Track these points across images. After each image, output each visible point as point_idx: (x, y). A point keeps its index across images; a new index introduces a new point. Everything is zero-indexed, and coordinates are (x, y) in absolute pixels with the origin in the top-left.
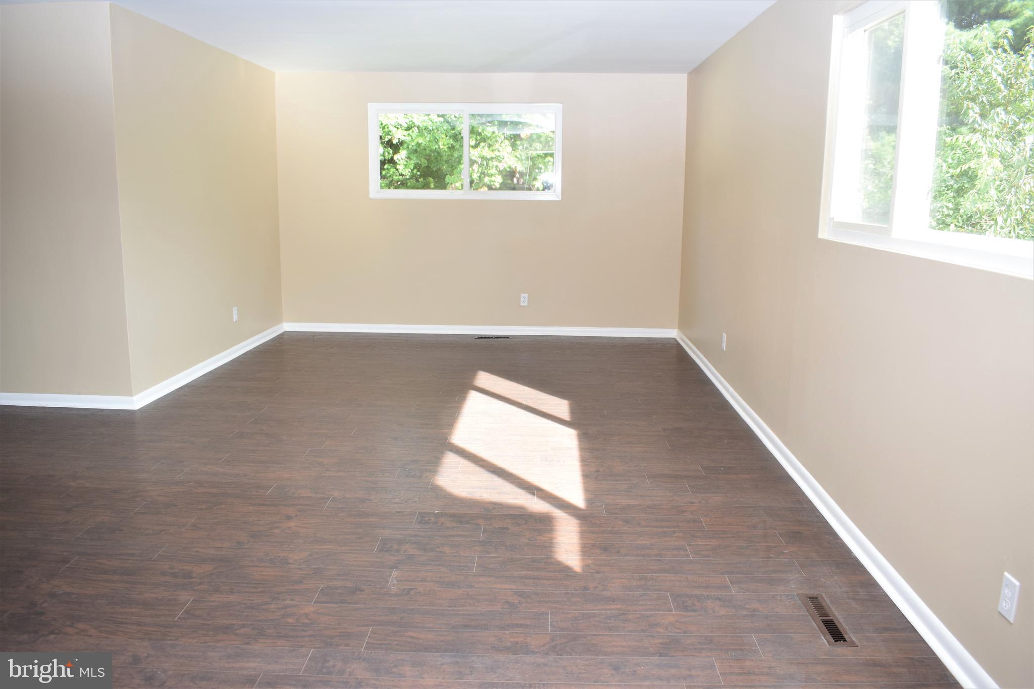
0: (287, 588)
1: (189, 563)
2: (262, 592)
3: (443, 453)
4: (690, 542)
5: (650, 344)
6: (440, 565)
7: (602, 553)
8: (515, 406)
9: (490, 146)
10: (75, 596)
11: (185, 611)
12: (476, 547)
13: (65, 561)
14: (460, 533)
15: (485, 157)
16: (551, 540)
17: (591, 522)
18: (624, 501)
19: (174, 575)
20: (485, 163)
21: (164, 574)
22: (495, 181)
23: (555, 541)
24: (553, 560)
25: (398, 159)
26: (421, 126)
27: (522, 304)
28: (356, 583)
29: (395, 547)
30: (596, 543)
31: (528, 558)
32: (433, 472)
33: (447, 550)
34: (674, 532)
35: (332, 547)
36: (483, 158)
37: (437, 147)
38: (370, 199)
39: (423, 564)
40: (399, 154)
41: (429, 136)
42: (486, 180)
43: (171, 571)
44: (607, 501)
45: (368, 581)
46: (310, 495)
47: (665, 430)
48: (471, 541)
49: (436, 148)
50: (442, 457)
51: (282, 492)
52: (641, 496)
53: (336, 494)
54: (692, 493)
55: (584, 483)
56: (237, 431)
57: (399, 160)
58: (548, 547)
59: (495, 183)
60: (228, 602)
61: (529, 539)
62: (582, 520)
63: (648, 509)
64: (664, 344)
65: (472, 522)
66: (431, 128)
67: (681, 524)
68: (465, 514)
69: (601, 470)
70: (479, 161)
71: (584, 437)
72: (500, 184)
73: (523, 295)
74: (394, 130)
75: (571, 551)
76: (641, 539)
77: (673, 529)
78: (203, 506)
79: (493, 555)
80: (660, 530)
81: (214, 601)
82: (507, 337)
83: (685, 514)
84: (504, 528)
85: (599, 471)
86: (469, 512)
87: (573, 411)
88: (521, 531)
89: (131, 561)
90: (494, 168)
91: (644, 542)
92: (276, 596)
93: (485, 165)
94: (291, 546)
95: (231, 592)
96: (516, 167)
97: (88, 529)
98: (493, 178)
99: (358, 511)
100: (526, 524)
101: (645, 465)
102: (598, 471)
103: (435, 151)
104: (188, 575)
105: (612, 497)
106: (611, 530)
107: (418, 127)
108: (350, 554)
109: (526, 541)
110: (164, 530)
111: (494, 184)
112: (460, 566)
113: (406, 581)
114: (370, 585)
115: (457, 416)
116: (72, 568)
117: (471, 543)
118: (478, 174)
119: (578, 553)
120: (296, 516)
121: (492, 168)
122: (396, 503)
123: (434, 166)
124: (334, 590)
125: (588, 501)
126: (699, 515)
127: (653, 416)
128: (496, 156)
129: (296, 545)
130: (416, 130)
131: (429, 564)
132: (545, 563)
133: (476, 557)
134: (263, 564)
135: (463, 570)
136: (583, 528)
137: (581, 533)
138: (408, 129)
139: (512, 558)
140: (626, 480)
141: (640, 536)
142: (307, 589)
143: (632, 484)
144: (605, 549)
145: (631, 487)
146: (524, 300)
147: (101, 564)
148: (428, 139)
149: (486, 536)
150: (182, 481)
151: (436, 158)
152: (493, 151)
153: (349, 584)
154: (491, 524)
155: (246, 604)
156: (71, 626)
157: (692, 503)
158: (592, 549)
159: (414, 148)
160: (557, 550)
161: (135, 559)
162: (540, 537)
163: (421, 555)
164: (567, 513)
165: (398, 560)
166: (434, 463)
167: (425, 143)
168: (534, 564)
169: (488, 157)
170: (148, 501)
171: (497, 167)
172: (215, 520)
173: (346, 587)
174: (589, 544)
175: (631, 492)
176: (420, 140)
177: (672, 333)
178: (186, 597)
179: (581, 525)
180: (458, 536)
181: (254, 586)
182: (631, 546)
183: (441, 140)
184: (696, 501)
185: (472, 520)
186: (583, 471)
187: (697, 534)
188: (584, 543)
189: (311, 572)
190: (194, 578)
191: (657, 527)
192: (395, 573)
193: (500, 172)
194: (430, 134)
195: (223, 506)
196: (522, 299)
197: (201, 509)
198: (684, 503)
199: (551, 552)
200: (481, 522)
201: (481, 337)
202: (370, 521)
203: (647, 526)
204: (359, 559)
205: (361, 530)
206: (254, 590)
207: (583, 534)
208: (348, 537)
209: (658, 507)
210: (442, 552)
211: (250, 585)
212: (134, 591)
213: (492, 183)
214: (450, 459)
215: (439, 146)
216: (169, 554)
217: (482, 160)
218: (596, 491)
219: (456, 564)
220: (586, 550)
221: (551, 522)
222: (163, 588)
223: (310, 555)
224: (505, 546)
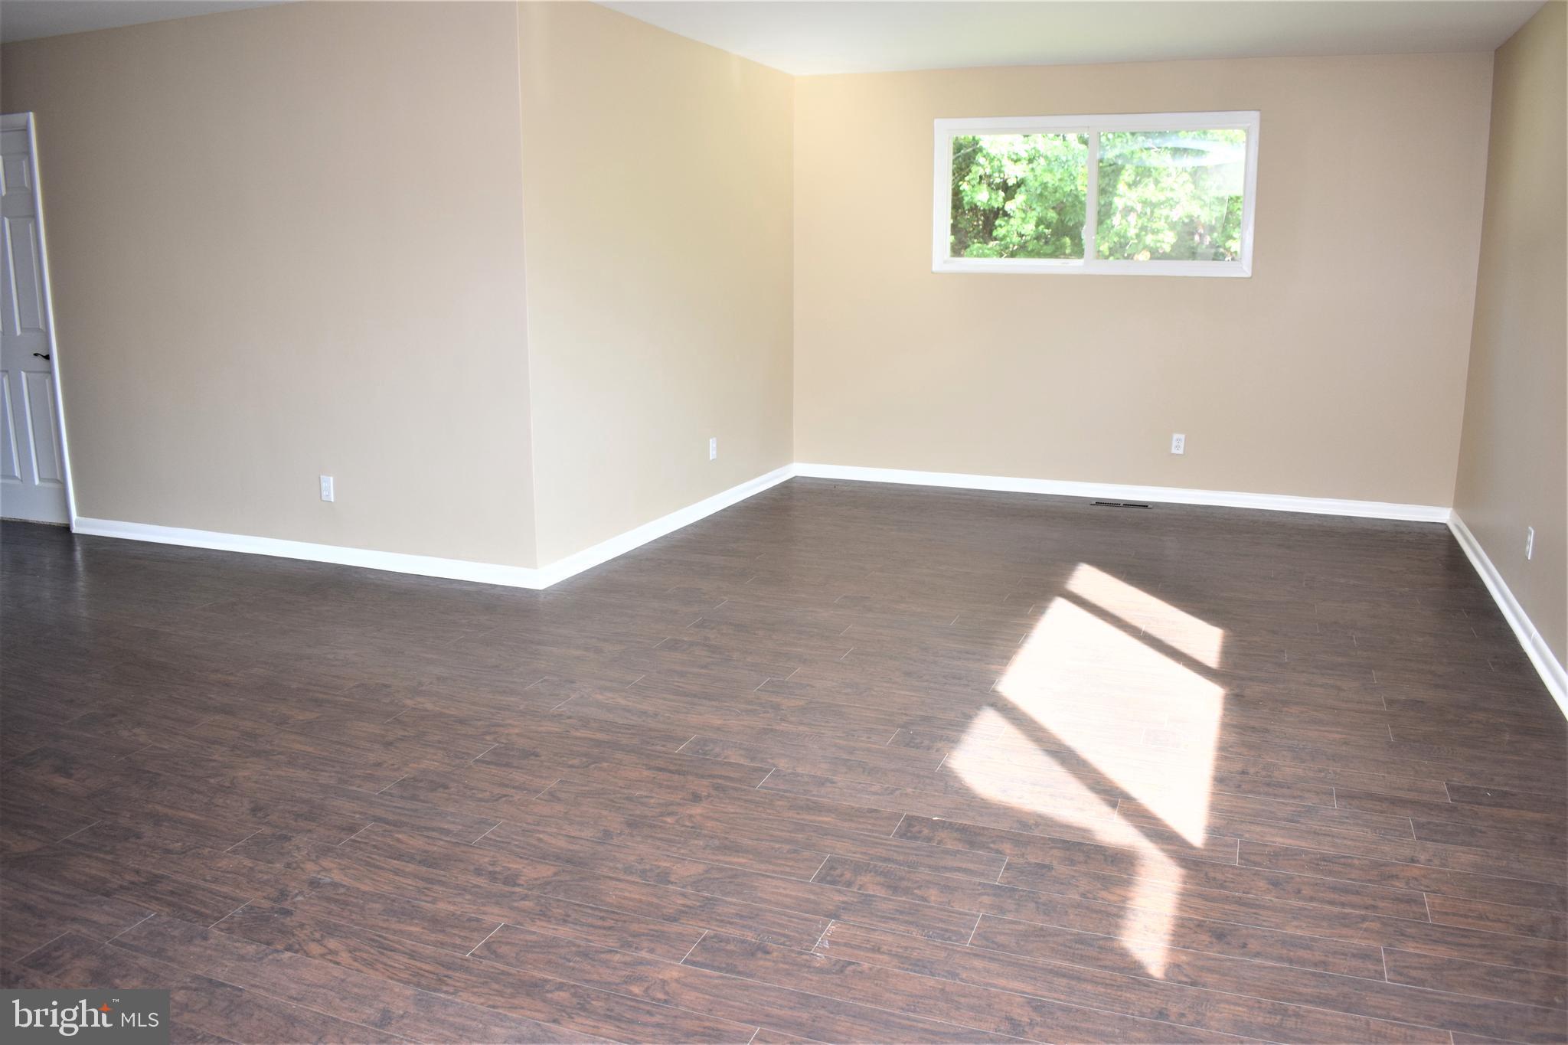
0: (651, 927)
1: (521, 858)
2: (610, 928)
3: (979, 708)
4: (1391, 945)
5: (1397, 532)
6: (911, 923)
7: (1211, 943)
8: (1125, 631)
9: (1157, 182)
10: (342, 890)
11: (485, 944)
12: (985, 897)
13: (352, 829)
14: (964, 865)
15: (1149, 200)
16: (1123, 902)
17: (1206, 874)
18: (1280, 840)
19: (493, 876)
20: (1148, 210)
21: (479, 872)
22: (1163, 242)
23: (1130, 904)
24: (1115, 945)
25: (1011, 210)
26: (1049, 155)
27: (1174, 451)
28: (761, 936)
29: (848, 875)
30: (1205, 922)
31: (1071, 934)
32: (953, 742)
33: (933, 895)
34: (1364, 919)
35: (743, 861)
36: (1145, 203)
37: (1073, 188)
38: (933, 273)
39: (883, 917)
40: (1013, 200)
41: (1061, 170)
42: (1149, 239)
43: (491, 869)
44: (1247, 835)
45: (784, 935)
46: (742, 761)
47: (1391, 702)
48: (980, 884)
49: (1071, 190)
50: (976, 715)
51: (700, 751)
52: (1315, 833)
53: (783, 764)
54: (1419, 838)
55: (1213, 793)
56: (669, 637)
57: (1014, 212)
58: (1113, 916)
59: (1163, 244)
60: (554, 938)
61: (1083, 895)
62: (1190, 869)
63: (1323, 863)
64: (1424, 534)
65: (992, 845)
66: (1064, 159)
67: (1381, 904)
68: (983, 828)
69: (1252, 771)
70: (1139, 207)
71: (1237, 702)
72: (1172, 246)
73: (1176, 436)
74: (1006, 162)
75: (1154, 931)
76: (1295, 923)
77: (1363, 912)
78: (576, 762)
79: (1010, 917)
80: (1337, 909)
81: (534, 933)
82: (1144, 506)
83: (1393, 883)
84: (1044, 866)
85: (1248, 774)
86: (993, 826)
87: (1226, 652)
88: (1074, 877)
89: (442, 843)
90: (1163, 220)
91: (1299, 933)
92: (630, 939)
93: (1149, 213)
94: (682, 851)
95: (565, 920)
96: (1198, 216)
97: (404, 780)
98: (1160, 237)
99: (808, 800)
100: (1086, 862)
101: (1338, 770)
102: (1243, 772)
103: (1069, 195)
104: (511, 880)
105: (1258, 829)
106: (1240, 898)
107: (1046, 158)
108: (769, 880)
109: (1077, 897)
110: (505, 796)
111: (1161, 246)
112: (947, 930)
113: (846, 945)
114: (783, 944)
115: (1022, 642)
116: (359, 842)
117: (980, 888)
118: (1137, 231)
119: (1167, 937)
120: (709, 796)
121: (1160, 219)
122: (875, 793)
123: (1070, 219)
124: (722, 944)
125: (1214, 831)
126: (1422, 888)
127: (1373, 671)
128: (1167, 198)
129: (690, 851)
130: (1042, 161)
131: (893, 919)
132: (1098, 948)
133: (978, 917)
134: (629, 878)
135: (949, 939)
136: (1188, 886)
137: (1182, 894)
138: (1031, 161)
139: (1042, 929)
140: (1294, 797)
141: (1294, 918)
142: (680, 933)
143: (1304, 806)
144: (1220, 936)
145: (1299, 812)
146: (1178, 444)
147: (398, 840)
148: (1059, 176)
149: (1007, 878)
150: (561, 715)
151: (1074, 206)
152: (1162, 190)
153: (750, 936)
154: (1023, 855)
155: (579, 946)
156: (318, 941)
157: (1413, 861)
158: (1196, 932)
159: (1038, 192)
160: (1129, 924)
161: (448, 839)
162: (1104, 894)
163: (885, 898)
164: (1163, 850)
165: (844, 902)
166: (956, 727)
167: (1053, 182)
168: (1080, 946)
169: (1154, 200)
170: (503, 743)
171: (1167, 217)
172: (584, 788)
173: (743, 942)
174: (1191, 919)
175: (1298, 822)
176: (1048, 178)
177: (1442, 515)
178: (496, 916)
179: (1186, 880)
180: (958, 869)
181: (602, 914)
182: (1272, 937)
183: (1080, 176)
184: (1423, 857)
185: (993, 842)
186: (1218, 768)
187: (1409, 930)
188: (1182, 919)
189: (698, 904)
190: (519, 885)
191: (1331, 903)
192: (832, 927)
193: (1173, 226)
194: (1063, 167)
195: (605, 765)
196: (1174, 443)
197: (571, 766)
198: (1396, 859)
199: (1117, 926)
200: (1007, 847)
201: (1100, 503)
202: (819, 822)
203: (1312, 899)
204: (781, 891)
205: (801, 836)
206: (600, 923)
207: (1186, 898)
208: (777, 846)
209: (1342, 860)
210: (924, 899)
211: (597, 913)
212: (426, 895)
213: (1158, 245)
214: (988, 723)
215: (1076, 186)
216: (498, 839)
217: (1143, 207)
218: (1231, 812)
219: (940, 925)
220: (1185, 932)
221: (1132, 864)
222: (468, 897)
223: (707, 872)
224: (1036, 903)
